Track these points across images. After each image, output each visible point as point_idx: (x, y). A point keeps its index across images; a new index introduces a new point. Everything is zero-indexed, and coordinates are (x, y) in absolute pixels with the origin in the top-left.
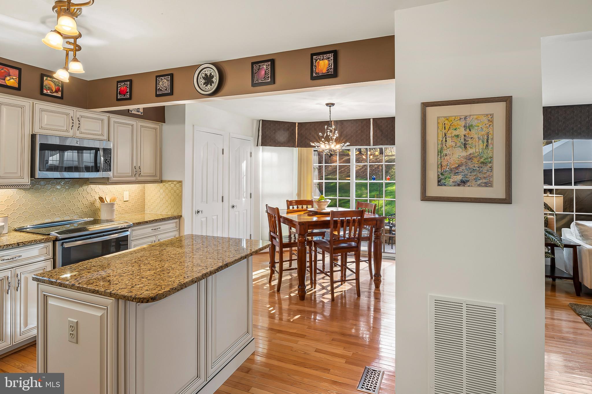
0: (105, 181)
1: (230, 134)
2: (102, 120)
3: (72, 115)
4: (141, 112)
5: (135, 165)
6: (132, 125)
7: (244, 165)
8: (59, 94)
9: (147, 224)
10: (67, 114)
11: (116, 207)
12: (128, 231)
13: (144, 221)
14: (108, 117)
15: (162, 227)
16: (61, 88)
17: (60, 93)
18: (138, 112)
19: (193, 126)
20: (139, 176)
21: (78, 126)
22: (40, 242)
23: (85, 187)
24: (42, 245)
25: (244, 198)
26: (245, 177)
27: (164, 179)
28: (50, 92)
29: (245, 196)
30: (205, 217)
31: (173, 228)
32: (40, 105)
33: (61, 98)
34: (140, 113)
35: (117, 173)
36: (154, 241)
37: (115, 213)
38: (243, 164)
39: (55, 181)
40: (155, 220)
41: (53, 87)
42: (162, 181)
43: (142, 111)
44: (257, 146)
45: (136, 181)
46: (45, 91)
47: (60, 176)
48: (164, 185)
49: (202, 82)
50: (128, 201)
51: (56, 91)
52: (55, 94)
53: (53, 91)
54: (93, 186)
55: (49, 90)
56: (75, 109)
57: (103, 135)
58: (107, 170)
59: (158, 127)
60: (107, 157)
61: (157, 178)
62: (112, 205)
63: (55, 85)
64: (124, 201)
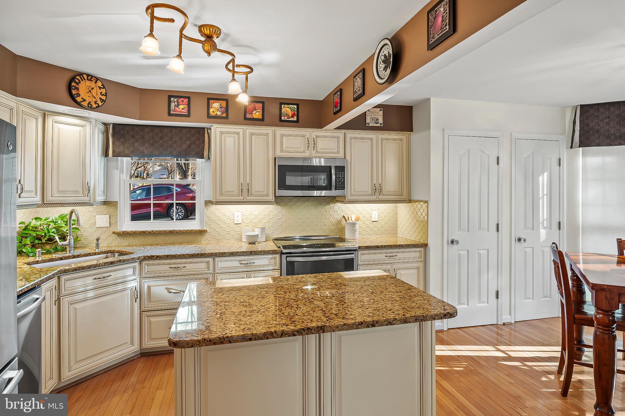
0: (342, 199)
1: (511, 134)
2: (338, 138)
3: (308, 136)
4: (380, 123)
5: (375, 182)
6: (371, 139)
7: (543, 179)
8: (295, 119)
9: (378, 249)
10: (304, 136)
11: (357, 227)
12: (353, 254)
13: (375, 246)
14: (343, 133)
15: (400, 255)
16: (296, 113)
17: (296, 117)
18: (377, 124)
19: (444, 130)
20: (380, 194)
21: (313, 145)
22: (268, 253)
23: (332, 205)
24: (271, 256)
25: (544, 228)
26: (545, 197)
27: (414, 198)
28: (287, 118)
29: (545, 226)
30: (466, 250)
31: (414, 258)
32: (280, 131)
33: (297, 121)
34: (379, 125)
35: (355, 191)
36: (388, 270)
37: (357, 233)
38: (541, 178)
39: (295, 199)
40: (388, 245)
41: (289, 113)
42: (410, 201)
43: (382, 122)
44: (571, 147)
45: (376, 200)
46: (283, 118)
47: (302, 194)
48: (412, 206)
49: (382, 67)
50: (377, 221)
51: (292, 116)
52: (291, 119)
53: (289, 116)
54: (339, 205)
55: (286, 116)
56: (310, 130)
57: (339, 153)
58: (340, 188)
59: (404, 137)
60: (340, 175)
61: (405, 197)
62: (354, 224)
63: (291, 110)
64: (373, 221)
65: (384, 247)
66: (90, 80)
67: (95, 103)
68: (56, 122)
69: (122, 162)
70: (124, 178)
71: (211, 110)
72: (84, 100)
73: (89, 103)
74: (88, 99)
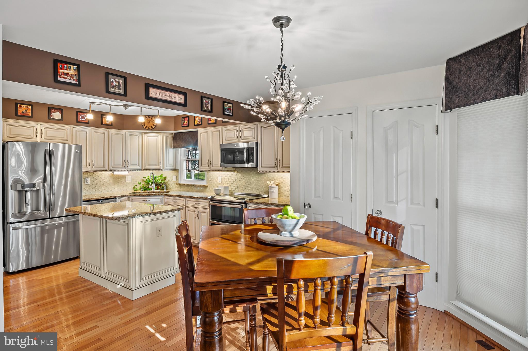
2: (254, 128)
5: (276, 157)
14: (257, 125)
20: (279, 166)
25: (414, 204)
35: (264, 164)
45: (278, 170)
56: (239, 125)
57: (254, 138)
58: (251, 162)
60: (251, 153)
65: (262, 203)
66: (149, 118)
67: (151, 127)
68: (147, 136)
69: (181, 150)
70: (182, 158)
71: (196, 122)
72: (147, 127)
73: (149, 128)
74: (148, 126)
